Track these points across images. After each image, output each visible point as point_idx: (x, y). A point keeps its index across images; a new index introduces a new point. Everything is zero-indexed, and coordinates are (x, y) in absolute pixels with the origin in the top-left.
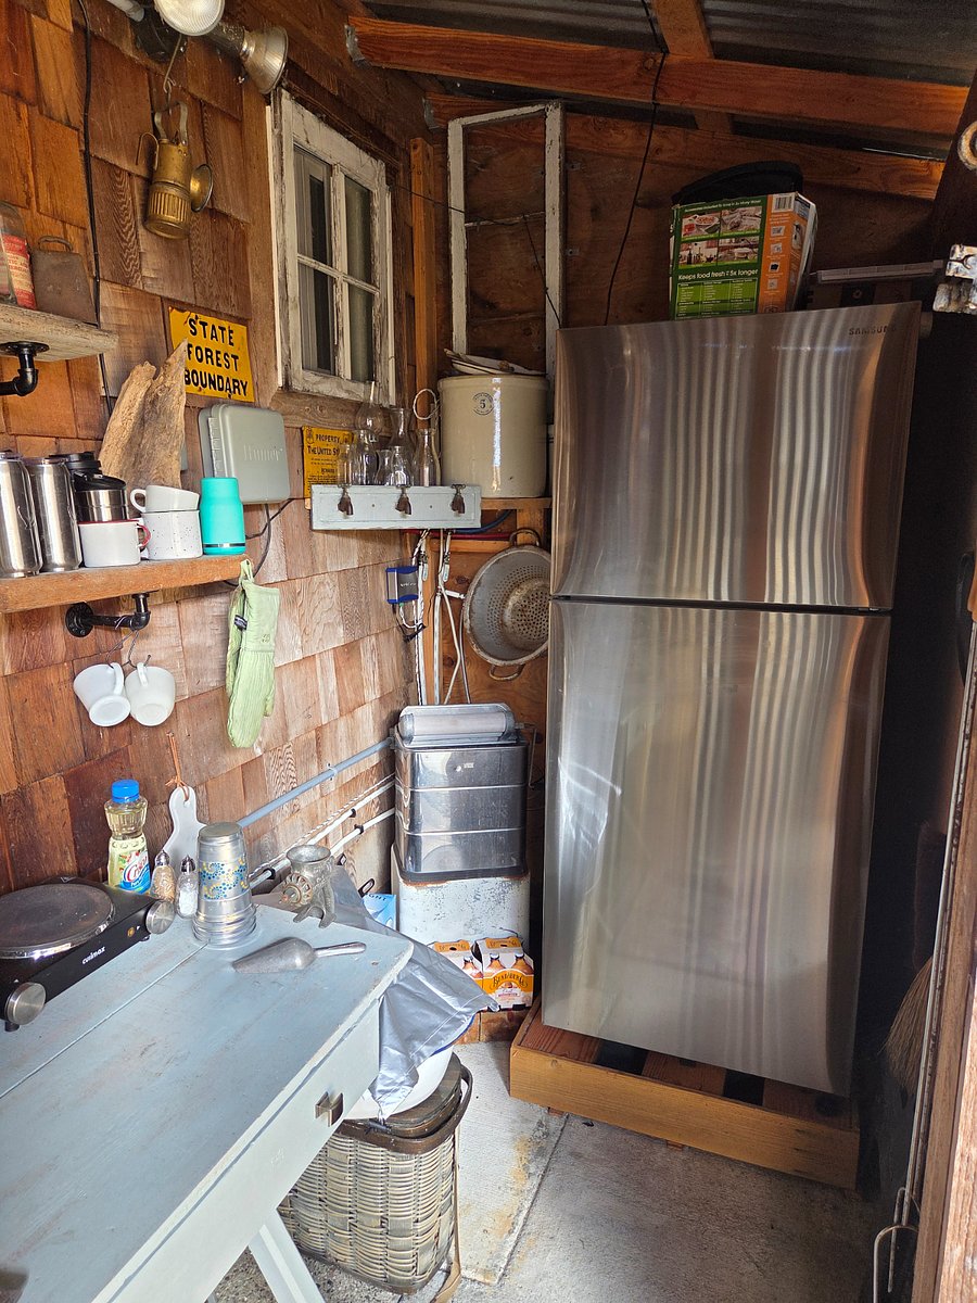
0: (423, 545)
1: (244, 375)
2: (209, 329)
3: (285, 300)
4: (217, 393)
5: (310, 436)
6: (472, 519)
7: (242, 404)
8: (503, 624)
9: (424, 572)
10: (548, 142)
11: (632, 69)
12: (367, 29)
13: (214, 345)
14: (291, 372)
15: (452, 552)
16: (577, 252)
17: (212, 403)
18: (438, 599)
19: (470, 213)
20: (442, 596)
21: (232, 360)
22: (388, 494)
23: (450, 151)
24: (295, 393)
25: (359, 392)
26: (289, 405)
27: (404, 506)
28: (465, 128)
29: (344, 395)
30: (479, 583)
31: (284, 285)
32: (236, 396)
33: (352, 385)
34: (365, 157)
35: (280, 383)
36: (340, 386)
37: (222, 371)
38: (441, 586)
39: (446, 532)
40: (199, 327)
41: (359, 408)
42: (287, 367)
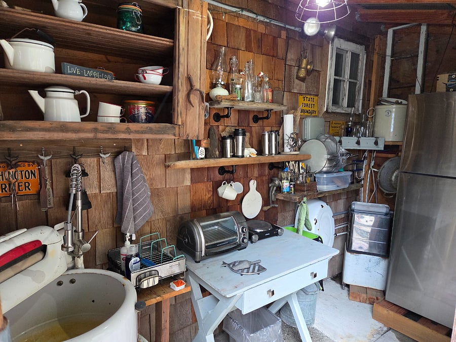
0: (366, 154)
1: (315, 109)
2: (308, 99)
3: (329, 89)
4: (309, 114)
5: (332, 123)
6: (381, 147)
7: (314, 116)
8: (391, 181)
9: (365, 162)
10: (421, 32)
11: (446, 15)
12: (363, 12)
13: (309, 103)
14: (328, 107)
15: (376, 157)
16: (430, 64)
17: (307, 117)
18: (370, 171)
19: (393, 55)
20: (371, 170)
21: (313, 106)
22: (354, 139)
23: (388, 38)
24: (330, 112)
25: (349, 110)
26: (327, 115)
27: (358, 143)
28: (393, 30)
29: (344, 112)
30: (384, 167)
31: (329, 85)
32: (313, 115)
33: (347, 109)
34: (358, 46)
35: (325, 110)
36: (343, 110)
37: (310, 109)
38: (371, 167)
39: (374, 150)
40: (306, 99)
41: (349, 115)
42: (327, 106)
